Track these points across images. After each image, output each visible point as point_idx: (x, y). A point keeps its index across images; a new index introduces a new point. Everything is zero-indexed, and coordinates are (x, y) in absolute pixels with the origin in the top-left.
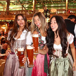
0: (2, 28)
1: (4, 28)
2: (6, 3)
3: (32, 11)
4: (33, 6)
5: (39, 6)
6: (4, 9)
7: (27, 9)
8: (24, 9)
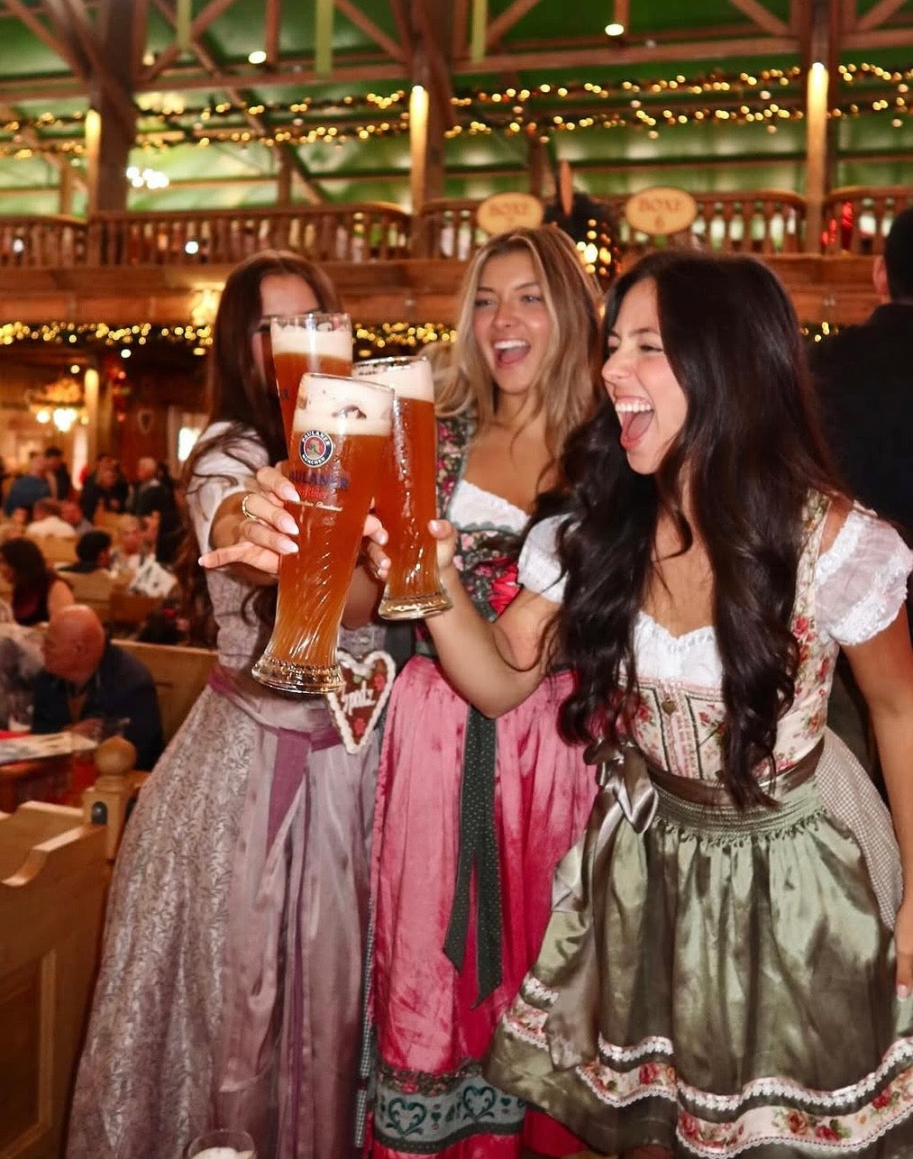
0: (42, 415)
1: (64, 420)
2: (93, 124)
3: (404, 222)
4: (411, 159)
5: (478, 158)
6: (63, 189)
7: (334, 187)
8: (300, 189)
